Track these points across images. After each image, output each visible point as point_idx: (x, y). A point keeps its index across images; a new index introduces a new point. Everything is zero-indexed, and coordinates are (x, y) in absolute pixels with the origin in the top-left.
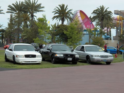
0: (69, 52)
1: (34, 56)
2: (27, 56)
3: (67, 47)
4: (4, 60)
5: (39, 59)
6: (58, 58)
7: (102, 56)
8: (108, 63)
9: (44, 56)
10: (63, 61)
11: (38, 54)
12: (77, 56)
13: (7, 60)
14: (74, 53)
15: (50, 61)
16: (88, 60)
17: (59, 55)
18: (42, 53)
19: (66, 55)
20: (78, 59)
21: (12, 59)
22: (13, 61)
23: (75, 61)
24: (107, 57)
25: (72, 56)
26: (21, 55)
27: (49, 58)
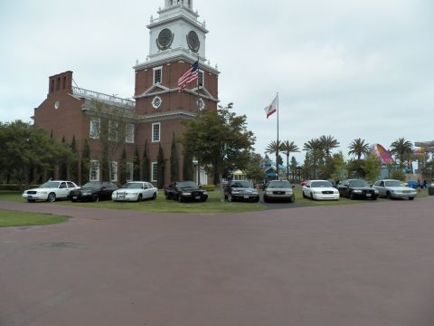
0: (367, 188)
1: (331, 192)
2: (324, 193)
3: (366, 182)
4: (301, 196)
5: (336, 195)
6: (356, 194)
7: (404, 191)
8: (411, 198)
10: (361, 197)
11: (335, 190)
12: (376, 192)
13: (305, 197)
14: (373, 188)
15: (348, 197)
16: (389, 196)
17: (357, 190)
18: (340, 189)
19: (365, 191)
20: (378, 195)
21: (309, 195)
22: (311, 198)
23: (374, 197)
24: (409, 191)
25: (371, 192)
26: (318, 191)
27: (347, 194)
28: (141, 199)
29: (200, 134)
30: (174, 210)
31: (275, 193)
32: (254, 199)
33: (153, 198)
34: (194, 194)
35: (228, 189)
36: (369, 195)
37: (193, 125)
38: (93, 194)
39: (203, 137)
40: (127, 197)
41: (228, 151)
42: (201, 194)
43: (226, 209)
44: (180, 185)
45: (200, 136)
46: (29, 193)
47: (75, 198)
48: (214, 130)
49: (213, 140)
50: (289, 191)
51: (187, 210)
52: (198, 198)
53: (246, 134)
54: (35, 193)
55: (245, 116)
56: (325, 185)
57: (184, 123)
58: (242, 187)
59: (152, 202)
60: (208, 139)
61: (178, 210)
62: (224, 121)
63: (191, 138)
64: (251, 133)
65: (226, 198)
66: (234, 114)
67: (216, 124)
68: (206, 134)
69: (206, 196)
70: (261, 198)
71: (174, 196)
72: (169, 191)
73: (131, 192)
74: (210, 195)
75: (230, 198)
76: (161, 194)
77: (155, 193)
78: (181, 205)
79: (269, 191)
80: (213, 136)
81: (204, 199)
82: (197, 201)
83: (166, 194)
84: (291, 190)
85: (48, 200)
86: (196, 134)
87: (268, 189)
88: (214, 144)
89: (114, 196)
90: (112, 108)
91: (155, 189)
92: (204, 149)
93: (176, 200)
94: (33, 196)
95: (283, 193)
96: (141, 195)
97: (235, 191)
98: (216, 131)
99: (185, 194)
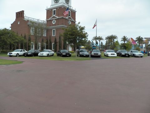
1: (114, 54)
2: (112, 54)
3: (126, 51)
4: (104, 55)
5: (116, 55)
6: (123, 55)
7: (139, 54)
8: (142, 57)
9: (118, 54)
10: (124, 56)
11: (115, 53)
12: (130, 54)
13: (105, 56)
14: (129, 53)
15: (120, 56)
16: (134, 56)
17: (123, 54)
19: (126, 54)
20: (130, 55)
21: (106, 55)
22: (107, 56)
23: (129, 56)
24: (141, 54)
25: (128, 54)
26: (109, 54)
27: (119, 55)
28: (48, 56)
29: (69, 33)
30: (60, 59)
31: (95, 54)
32: (87, 56)
33: (53, 55)
34: (67, 54)
35: (78, 52)
36: (127, 55)
37: (66, 30)
38: (32, 54)
39: (70, 34)
40: (43, 55)
41: (78, 39)
42: (69, 54)
43: (77, 59)
44: (62, 51)
45: (69, 34)
46: (10, 53)
47: (25, 55)
48: (74, 31)
49: (73, 35)
50: (99, 53)
51: (64, 60)
52: (68, 55)
53: (85, 34)
54: (12, 53)
55: (84, 27)
56: (112, 52)
57: (63, 29)
58: (83, 52)
59: (52, 57)
60: (72, 35)
61: (61, 59)
62: (77, 29)
63: (66, 35)
64: (87, 33)
65: (78, 55)
66: (81, 26)
67: (74, 29)
68: (71, 33)
69: (71, 55)
70: (90, 56)
71: (60, 55)
72: (58, 53)
73: (45, 53)
74: (72, 54)
75: (79, 56)
76: (55, 54)
77: (53, 54)
78: (62, 58)
79: (93, 53)
80: (73, 34)
81: (70, 56)
82: (68, 57)
83: (57, 54)
84: (100, 53)
85: (16, 56)
86: (67, 33)
87: (92, 53)
88: (73, 37)
89: (39, 55)
90: (38, 24)
91: (53, 52)
92: (70, 38)
93: (61, 56)
94: (11, 54)
95: (97, 54)
96: (48, 54)
97: (81, 53)
98: (74, 32)
99: (63, 54)
